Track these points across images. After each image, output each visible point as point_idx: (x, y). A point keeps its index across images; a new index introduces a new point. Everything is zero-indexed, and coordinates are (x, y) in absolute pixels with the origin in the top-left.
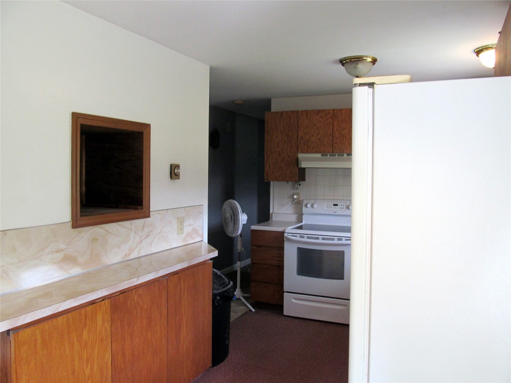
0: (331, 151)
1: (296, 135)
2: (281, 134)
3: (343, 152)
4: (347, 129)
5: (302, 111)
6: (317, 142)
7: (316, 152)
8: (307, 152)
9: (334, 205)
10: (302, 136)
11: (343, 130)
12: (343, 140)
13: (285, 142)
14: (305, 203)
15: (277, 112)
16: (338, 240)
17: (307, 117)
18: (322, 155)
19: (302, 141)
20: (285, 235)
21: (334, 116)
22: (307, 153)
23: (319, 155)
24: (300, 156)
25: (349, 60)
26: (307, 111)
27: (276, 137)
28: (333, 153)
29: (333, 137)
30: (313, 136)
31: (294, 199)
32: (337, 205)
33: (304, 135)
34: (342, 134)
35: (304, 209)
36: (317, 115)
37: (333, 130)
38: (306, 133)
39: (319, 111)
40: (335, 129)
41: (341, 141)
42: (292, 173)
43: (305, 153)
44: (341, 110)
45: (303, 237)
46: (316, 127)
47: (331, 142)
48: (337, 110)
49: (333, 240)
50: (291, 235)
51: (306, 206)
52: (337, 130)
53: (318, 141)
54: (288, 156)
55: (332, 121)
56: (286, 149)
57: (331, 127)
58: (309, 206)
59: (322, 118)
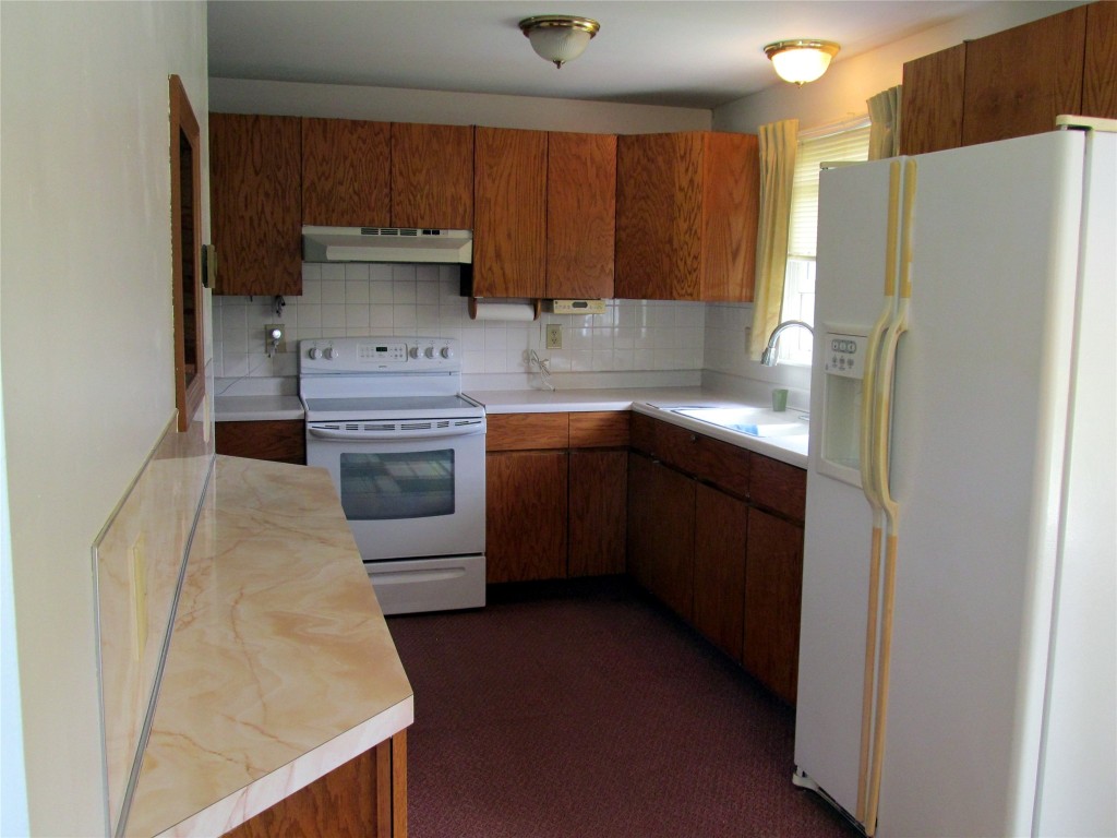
0: (388, 224)
1: (297, 177)
2: (257, 173)
3: (416, 227)
4: (424, 172)
5: (310, 119)
6: (351, 197)
7: (350, 224)
8: (328, 223)
9: (379, 349)
10: (313, 183)
11: (414, 174)
12: (415, 197)
13: (267, 195)
14: (304, 349)
15: (241, 116)
16: (440, 426)
17: (325, 138)
18: (364, 232)
19: (314, 195)
20: (309, 426)
21: (393, 140)
22: (327, 225)
23: (357, 231)
24: (309, 231)
25: (547, 24)
26: (325, 120)
27: (243, 181)
28: (390, 228)
29: (391, 189)
30: (341, 183)
31: (274, 340)
32: (384, 349)
33: (319, 179)
34: (412, 184)
35: (306, 363)
36: (352, 134)
37: (391, 172)
38: (323, 174)
39: (355, 123)
40: (396, 170)
41: (409, 200)
42: (290, 274)
43: (321, 225)
44: (408, 126)
45: (355, 428)
46: (348, 163)
47: (387, 200)
48: (400, 124)
49: (428, 426)
50: (323, 425)
51: (311, 355)
52: (401, 174)
53: (356, 198)
54: (278, 231)
55: (386, 151)
56: (272, 213)
57: (387, 165)
58: (319, 354)
59: (364, 142)
